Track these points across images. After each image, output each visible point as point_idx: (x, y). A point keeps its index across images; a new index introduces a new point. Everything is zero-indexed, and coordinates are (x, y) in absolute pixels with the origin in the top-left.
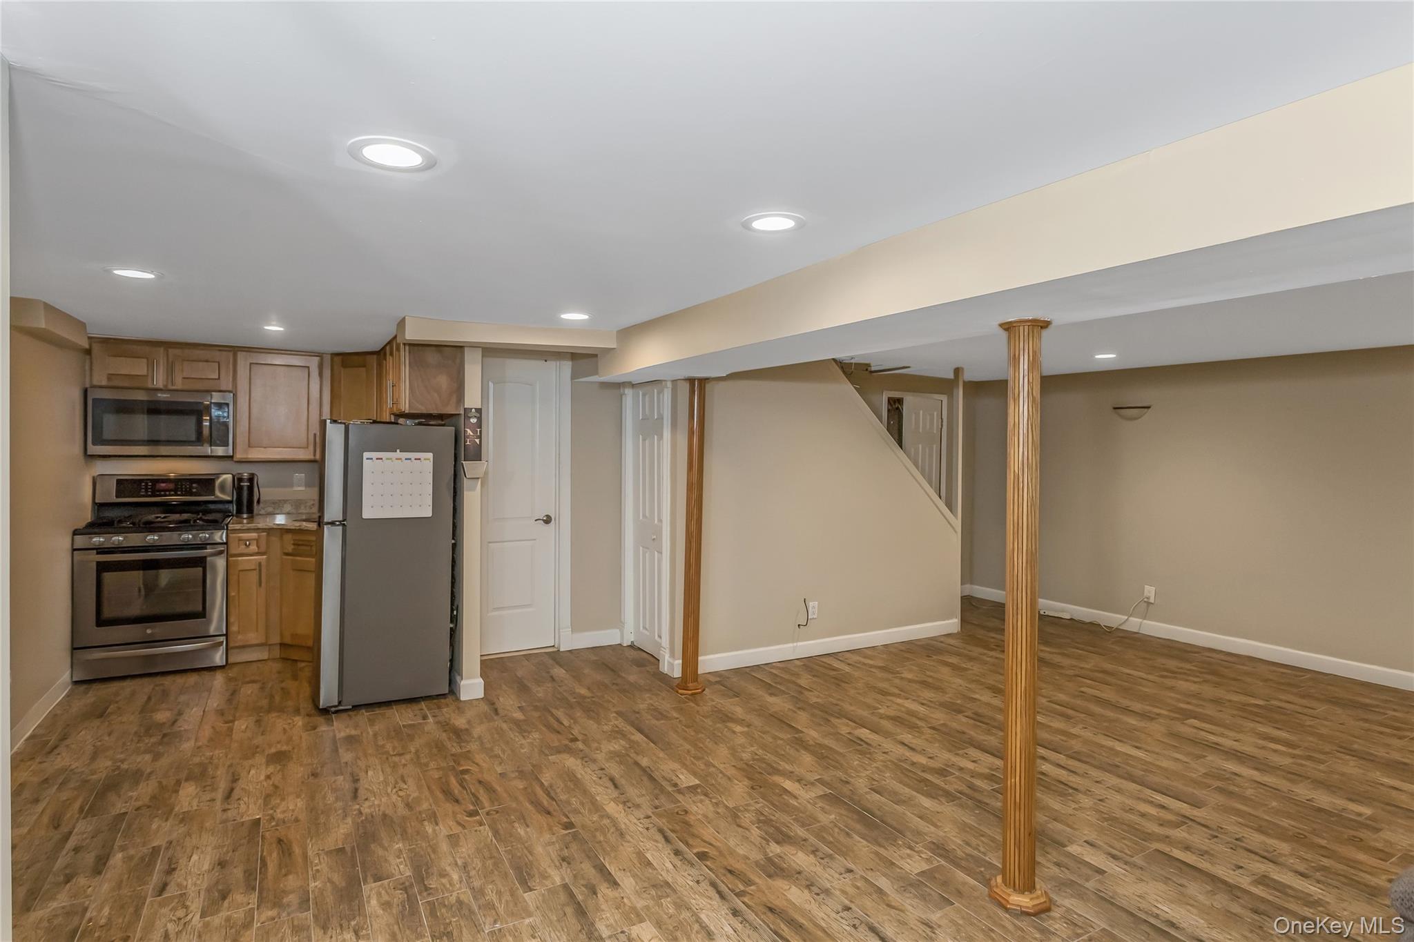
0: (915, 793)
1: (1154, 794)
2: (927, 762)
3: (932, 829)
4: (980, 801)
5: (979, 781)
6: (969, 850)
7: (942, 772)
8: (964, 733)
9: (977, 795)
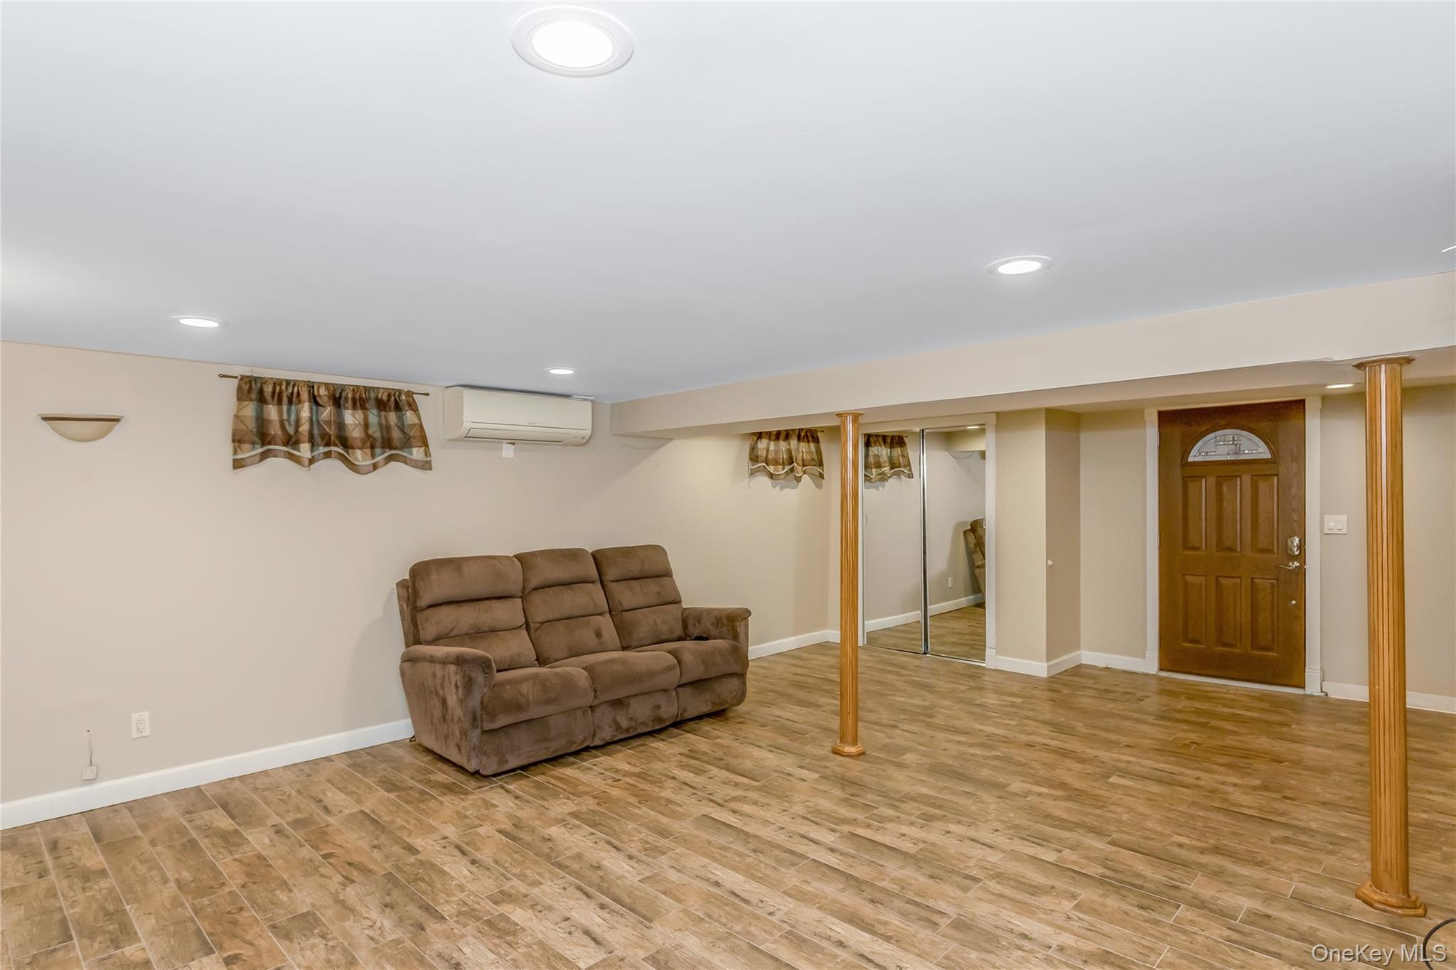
0: (939, 796)
1: (736, 823)
2: (947, 826)
3: (911, 775)
4: (884, 796)
5: (891, 814)
6: (882, 767)
7: (928, 818)
8: (932, 877)
9: (889, 801)
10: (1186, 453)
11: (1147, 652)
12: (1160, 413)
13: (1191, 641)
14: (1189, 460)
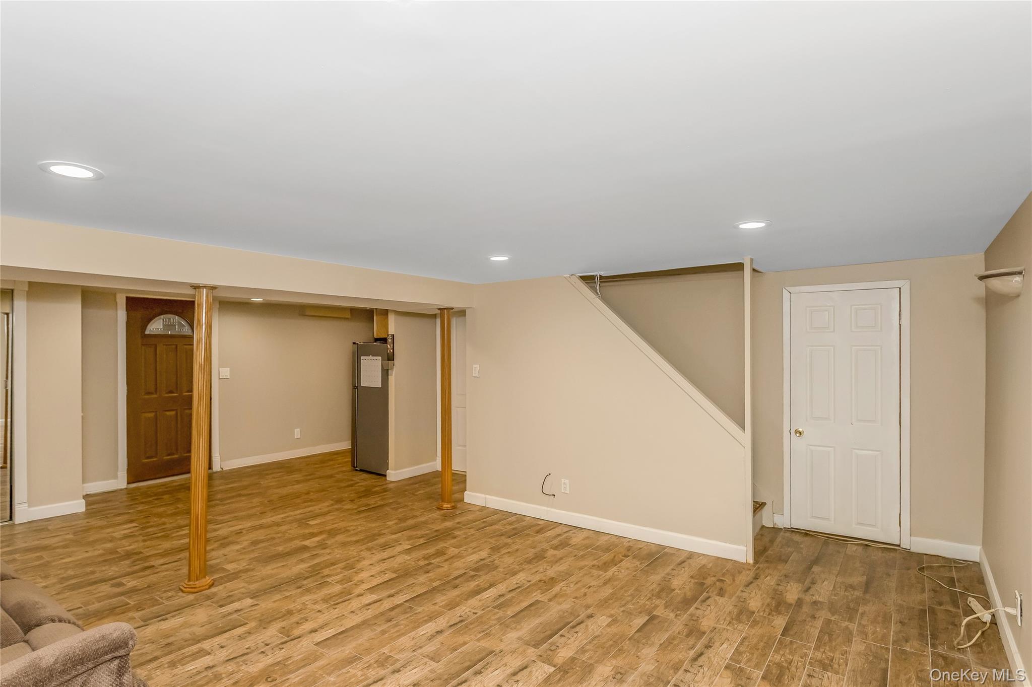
10: (144, 327)
11: (119, 473)
12: (127, 298)
13: (148, 458)
14: (146, 333)
